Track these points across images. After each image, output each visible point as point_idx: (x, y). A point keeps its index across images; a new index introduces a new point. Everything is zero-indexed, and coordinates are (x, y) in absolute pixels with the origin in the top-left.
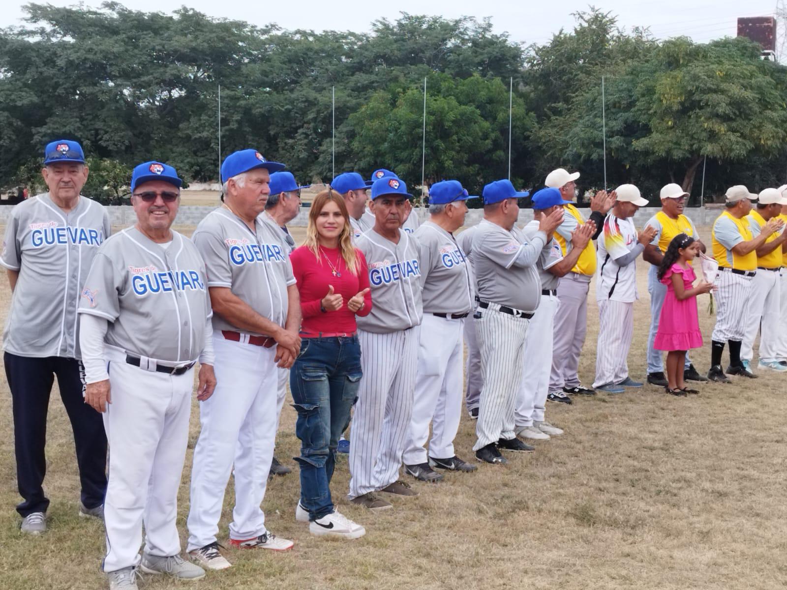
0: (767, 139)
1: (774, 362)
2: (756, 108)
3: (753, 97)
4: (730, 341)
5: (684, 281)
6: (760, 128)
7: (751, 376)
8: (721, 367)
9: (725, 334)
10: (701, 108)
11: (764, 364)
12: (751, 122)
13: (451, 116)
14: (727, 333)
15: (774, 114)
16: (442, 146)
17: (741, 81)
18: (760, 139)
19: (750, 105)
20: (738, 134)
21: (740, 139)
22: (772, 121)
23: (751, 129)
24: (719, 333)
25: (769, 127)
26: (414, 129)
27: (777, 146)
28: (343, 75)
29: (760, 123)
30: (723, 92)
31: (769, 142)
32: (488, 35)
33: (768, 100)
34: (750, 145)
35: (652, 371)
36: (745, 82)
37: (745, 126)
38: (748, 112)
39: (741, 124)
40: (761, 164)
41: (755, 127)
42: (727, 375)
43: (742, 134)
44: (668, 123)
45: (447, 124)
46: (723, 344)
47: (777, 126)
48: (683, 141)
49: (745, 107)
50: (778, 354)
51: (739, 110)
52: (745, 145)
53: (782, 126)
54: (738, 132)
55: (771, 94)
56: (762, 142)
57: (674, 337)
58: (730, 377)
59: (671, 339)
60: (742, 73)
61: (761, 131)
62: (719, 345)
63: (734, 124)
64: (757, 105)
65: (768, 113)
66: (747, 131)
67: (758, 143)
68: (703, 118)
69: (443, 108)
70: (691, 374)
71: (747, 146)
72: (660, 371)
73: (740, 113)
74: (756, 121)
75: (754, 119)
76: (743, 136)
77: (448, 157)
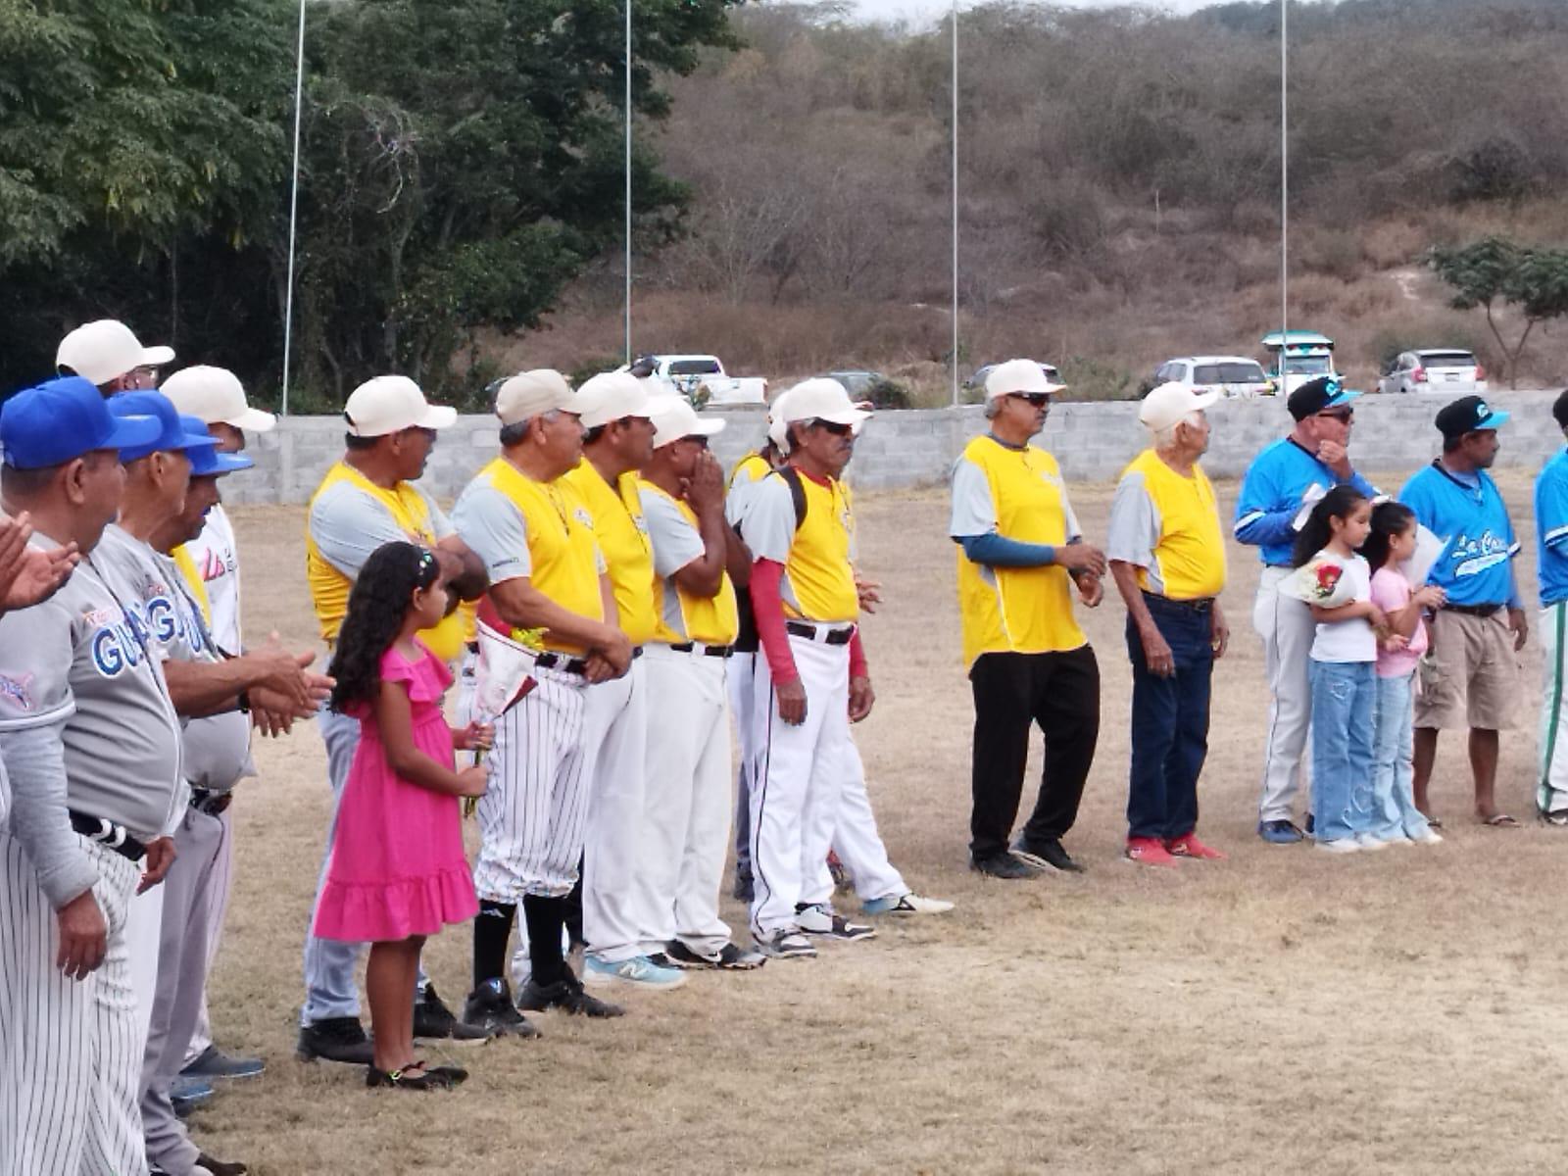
0: (130, 193)
1: (636, 960)
2: (86, 80)
3: (74, 38)
4: (530, 901)
5: (414, 704)
6: (101, 151)
7: (596, 1011)
8: (505, 984)
9: (513, 876)
11: (607, 966)
12: (70, 129)
14: (518, 870)
15: (149, 100)
18: (106, 193)
19: (62, 68)
20: (28, 174)
21: (32, 193)
22: (143, 127)
23: (69, 157)
24: (495, 872)
25: (133, 149)
27: (165, 218)
29: (103, 133)
31: (137, 205)
33: (119, 49)
34: (69, 214)
35: (321, 1013)
37: (48, 145)
38: (54, 91)
39: (34, 136)
40: (80, 281)
41: (83, 146)
42: (525, 1013)
43: (38, 172)
46: (509, 910)
47: (160, 147)
49: (44, 74)
50: (643, 933)
51: (22, 83)
52: (53, 214)
53: (179, 144)
54: (22, 165)
55: (126, 26)
56: (113, 203)
57: (393, 895)
58: (531, 1016)
59: (382, 901)
61: (105, 161)
62: (497, 913)
64: (86, 68)
65: (129, 96)
66: (57, 161)
67: (97, 205)
70: (431, 1018)
71: (62, 220)
72: (351, 1013)
73: (25, 92)
74: (84, 125)
75: (78, 118)
76: (44, 181)
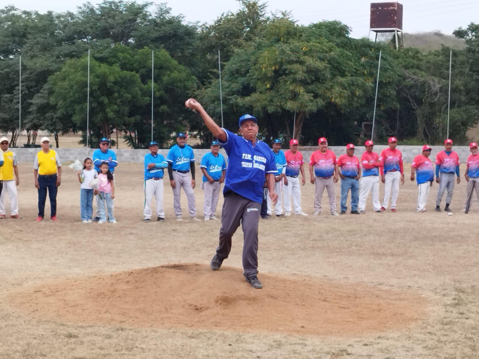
0: (336, 98)
2: (328, 75)
3: (325, 66)
6: (331, 89)
10: (286, 75)
12: (325, 85)
13: (112, 78)
15: (343, 79)
16: (106, 101)
17: (318, 55)
18: (331, 98)
19: (323, 72)
20: (312, 94)
22: (340, 84)
23: (324, 90)
25: (337, 89)
26: (84, 88)
27: (342, 103)
28: (53, 46)
29: (331, 86)
30: (302, 63)
31: (337, 101)
32: (168, 17)
34: (322, 103)
36: (322, 56)
37: (319, 88)
38: (322, 77)
39: (317, 87)
41: (327, 89)
43: (315, 94)
44: (267, 85)
45: (109, 84)
47: (343, 89)
48: (275, 99)
49: (320, 74)
51: (315, 76)
52: (317, 103)
55: (347, 63)
56: (333, 100)
60: (321, 48)
61: (331, 92)
63: (310, 87)
65: (339, 79)
66: (320, 92)
67: (329, 101)
68: (288, 83)
69: (105, 73)
71: (319, 104)
73: (316, 78)
74: (329, 84)
76: (316, 96)
77: (111, 110)
